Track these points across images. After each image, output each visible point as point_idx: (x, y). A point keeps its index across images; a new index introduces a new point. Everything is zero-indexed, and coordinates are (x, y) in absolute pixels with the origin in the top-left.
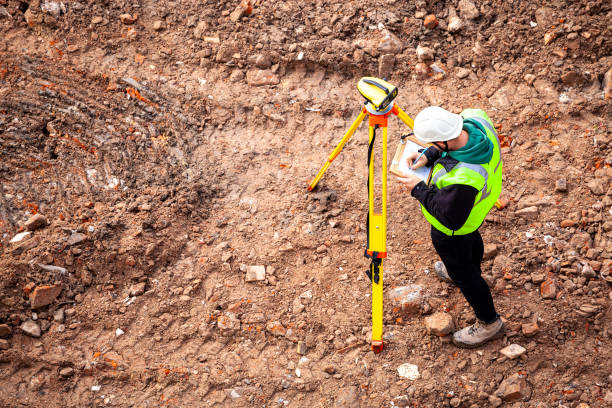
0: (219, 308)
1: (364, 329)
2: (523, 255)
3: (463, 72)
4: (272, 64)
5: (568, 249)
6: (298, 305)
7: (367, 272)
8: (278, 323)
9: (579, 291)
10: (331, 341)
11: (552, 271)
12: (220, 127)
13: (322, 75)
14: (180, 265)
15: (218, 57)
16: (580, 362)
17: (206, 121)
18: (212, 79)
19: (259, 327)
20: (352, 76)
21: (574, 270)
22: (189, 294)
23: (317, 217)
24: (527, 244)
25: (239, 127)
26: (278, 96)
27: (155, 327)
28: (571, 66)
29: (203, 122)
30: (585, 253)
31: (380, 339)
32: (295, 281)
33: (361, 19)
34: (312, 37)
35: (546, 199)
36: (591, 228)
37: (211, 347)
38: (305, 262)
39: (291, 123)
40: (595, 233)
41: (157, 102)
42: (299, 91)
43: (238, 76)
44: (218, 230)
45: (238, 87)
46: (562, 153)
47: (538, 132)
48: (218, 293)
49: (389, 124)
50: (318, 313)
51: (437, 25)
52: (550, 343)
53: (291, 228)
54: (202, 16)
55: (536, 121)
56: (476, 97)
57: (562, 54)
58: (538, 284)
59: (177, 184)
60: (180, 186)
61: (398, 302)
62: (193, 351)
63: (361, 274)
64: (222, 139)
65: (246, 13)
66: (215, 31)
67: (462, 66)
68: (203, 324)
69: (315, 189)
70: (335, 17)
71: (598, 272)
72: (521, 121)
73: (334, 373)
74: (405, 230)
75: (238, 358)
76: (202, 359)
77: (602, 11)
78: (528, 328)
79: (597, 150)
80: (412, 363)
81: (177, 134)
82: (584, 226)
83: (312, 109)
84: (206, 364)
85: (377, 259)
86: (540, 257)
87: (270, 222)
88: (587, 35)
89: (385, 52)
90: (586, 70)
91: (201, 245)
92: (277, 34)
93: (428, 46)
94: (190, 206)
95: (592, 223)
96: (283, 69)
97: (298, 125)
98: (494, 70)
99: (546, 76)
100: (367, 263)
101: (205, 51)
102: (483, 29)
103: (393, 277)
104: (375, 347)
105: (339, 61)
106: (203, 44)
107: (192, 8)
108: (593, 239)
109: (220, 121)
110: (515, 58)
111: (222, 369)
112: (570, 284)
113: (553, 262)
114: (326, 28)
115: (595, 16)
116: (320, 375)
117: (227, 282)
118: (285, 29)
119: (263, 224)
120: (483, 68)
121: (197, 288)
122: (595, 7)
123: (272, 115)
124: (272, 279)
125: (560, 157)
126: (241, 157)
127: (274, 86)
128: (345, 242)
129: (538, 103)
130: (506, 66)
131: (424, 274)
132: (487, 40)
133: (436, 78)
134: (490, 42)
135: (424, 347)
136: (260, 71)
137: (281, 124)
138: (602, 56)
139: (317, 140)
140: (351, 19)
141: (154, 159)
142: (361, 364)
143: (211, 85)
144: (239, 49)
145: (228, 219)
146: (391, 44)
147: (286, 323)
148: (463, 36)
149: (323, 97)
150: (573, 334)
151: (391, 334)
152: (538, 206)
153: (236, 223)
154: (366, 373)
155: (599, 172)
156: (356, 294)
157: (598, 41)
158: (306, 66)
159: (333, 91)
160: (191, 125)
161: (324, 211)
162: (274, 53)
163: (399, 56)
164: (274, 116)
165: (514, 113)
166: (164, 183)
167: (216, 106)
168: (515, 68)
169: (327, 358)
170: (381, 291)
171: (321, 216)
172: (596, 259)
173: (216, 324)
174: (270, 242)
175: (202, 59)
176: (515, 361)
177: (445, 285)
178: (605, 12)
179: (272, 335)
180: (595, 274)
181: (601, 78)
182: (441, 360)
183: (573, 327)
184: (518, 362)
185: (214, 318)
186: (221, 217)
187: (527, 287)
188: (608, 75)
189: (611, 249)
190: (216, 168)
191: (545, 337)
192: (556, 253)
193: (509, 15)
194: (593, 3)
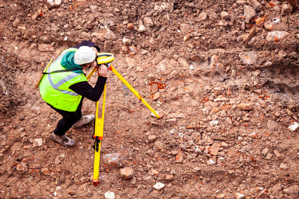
0: (18, 160)
1: (90, 174)
2: (168, 142)
3: (144, 52)
4: (52, 42)
5: (190, 139)
6: (57, 161)
7: (93, 146)
8: (47, 169)
9: (194, 160)
10: (73, 179)
11: (181, 150)
12: (24, 71)
15: (25, 36)
16: (192, 194)
17: (17, 67)
18: (21, 47)
21: (192, 150)
22: (3, 153)
24: (171, 136)
25: (33, 72)
28: (196, 52)
29: (15, 68)
30: (198, 142)
31: (97, 179)
33: (97, 23)
34: (72, 30)
35: (181, 115)
36: (201, 131)
37: (12, 180)
40: (203, 132)
43: (34, 47)
44: (20, 121)
45: (34, 52)
46: (189, 93)
47: (179, 83)
48: (18, 153)
50: (67, 164)
51: (133, 28)
52: (178, 184)
53: (56, 122)
54: (17, 16)
55: (178, 77)
56: (150, 65)
57: (192, 46)
58: (175, 155)
61: (107, 161)
62: (3, 181)
63: (90, 147)
64: (24, 77)
65: (40, 16)
66: (24, 24)
67: (144, 49)
68: (9, 168)
70: (84, 21)
71: (203, 151)
72: (171, 77)
73: (73, 195)
74: (113, 127)
75: (25, 185)
76: (7, 186)
77: (211, 27)
78: (168, 177)
79: (206, 93)
80: (112, 191)
82: (198, 129)
84: (9, 188)
86: (176, 143)
87: (46, 119)
88: (204, 38)
89: (107, 40)
90: (203, 54)
91: (10, 129)
92: (54, 27)
93: (128, 38)
94: (6, 109)
95: (201, 128)
96: (57, 45)
98: (160, 52)
99: (183, 57)
100: (93, 141)
101: (19, 33)
102: (155, 32)
103: (105, 149)
104: (94, 183)
106: (17, 30)
107: (12, 12)
108: (202, 135)
109: (24, 68)
110: (170, 47)
111: (17, 191)
112: (189, 157)
113: (183, 146)
114: (79, 26)
115: (208, 30)
116: (66, 195)
118: (59, 25)
119: (43, 120)
120: (154, 51)
121: (7, 150)
122: (208, 25)
124: (45, 147)
125: (188, 95)
127: (52, 53)
129: (180, 69)
130: (165, 50)
131: (121, 148)
132: (157, 37)
133: (131, 54)
134: (158, 38)
135: (118, 184)
136: (45, 45)
138: (210, 48)
140: (91, 22)
142: (87, 191)
143: (20, 50)
144: (35, 34)
145: (25, 116)
146: (110, 36)
147: (51, 169)
148: (145, 35)
150: (189, 181)
151: (103, 177)
152: (177, 118)
153: (29, 119)
154: (89, 195)
155: (207, 103)
156: (87, 156)
157: (209, 41)
158: (68, 44)
160: (9, 69)
162: (53, 36)
163: (114, 42)
167: (22, 61)
168: (170, 51)
169: (70, 187)
170: (99, 156)
172: (202, 145)
173: (16, 168)
174: (46, 128)
175: (16, 37)
176: (161, 192)
177: (131, 154)
178: (213, 28)
179: (44, 175)
180: (201, 153)
181: (209, 59)
182: (126, 190)
183: (190, 177)
184: (163, 193)
185: (15, 165)
186: (21, 115)
187: (169, 156)
188: (213, 58)
189: (210, 141)
190: (20, 91)
191: (176, 181)
192: (184, 141)
193: (168, 26)
194: (207, 23)
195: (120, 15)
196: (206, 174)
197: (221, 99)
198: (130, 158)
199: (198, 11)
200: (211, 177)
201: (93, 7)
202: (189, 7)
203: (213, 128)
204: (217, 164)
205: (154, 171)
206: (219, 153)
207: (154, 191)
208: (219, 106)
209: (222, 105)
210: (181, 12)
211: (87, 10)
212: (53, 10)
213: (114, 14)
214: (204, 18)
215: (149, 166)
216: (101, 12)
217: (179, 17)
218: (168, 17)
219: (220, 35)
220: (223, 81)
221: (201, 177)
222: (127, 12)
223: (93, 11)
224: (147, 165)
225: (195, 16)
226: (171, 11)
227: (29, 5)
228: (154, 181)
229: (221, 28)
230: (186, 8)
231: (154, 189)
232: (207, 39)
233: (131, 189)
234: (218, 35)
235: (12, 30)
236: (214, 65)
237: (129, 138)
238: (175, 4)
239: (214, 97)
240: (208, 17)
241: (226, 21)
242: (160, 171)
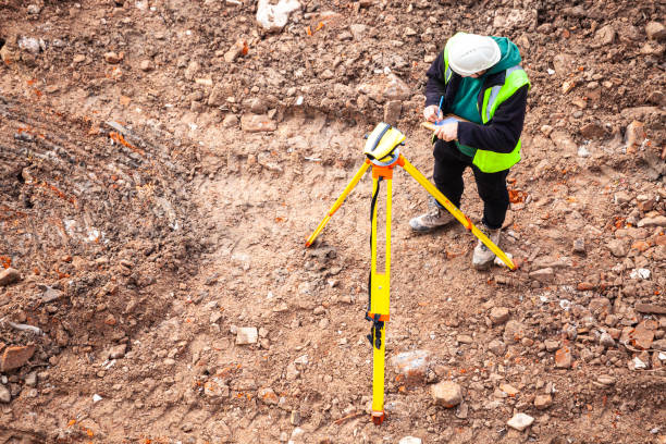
0: (206, 373)
1: (364, 398)
2: (537, 321)
4: (269, 109)
5: (585, 314)
6: (292, 371)
7: (368, 337)
8: (270, 390)
9: (597, 360)
10: (328, 411)
11: (568, 338)
12: (211, 176)
13: (323, 122)
14: (165, 325)
15: (211, 100)
16: (597, 438)
17: (196, 169)
18: (203, 123)
19: (250, 395)
20: (356, 124)
21: (592, 338)
22: (174, 358)
23: (315, 276)
24: (542, 309)
25: (231, 177)
26: (274, 144)
27: (135, 392)
28: (591, 118)
29: (193, 170)
30: (604, 319)
31: (381, 409)
32: (290, 344)
33: (366, 62)
34: (313, 80)
35: (563, 260)
36: (610, 294)
37: (197, 416)
38: (300, 325)
39: (288, 174)
40: (615, 298)
41: (143, 148)
42: (298, 139)
43: (232, 122)
44: (207, 287)
45: (231, 134)
46: (580, 210)
47: (555, 188)
48: (205, 357)
49: (394, 176)
50: (314, 380)
52: (563, 416)
53: (287, 287)
54: (193, 56)
55: (553, 176)
57: (581, 104)
58: (554, 351)
59: (163, 237)
60: (166, 239)
61: (401, 370)
62: (177, 420)
63: (362, 338)
64: (212, 189)
65: (242, 54)
66: (207, 72)
68: (189, 390)
69: (313, 245)
70: (338, 59)
71: (617, 340)
72: (537, 175)
74: (410, 292)
75: (225, 427)
76: (186, 429)
77: (624, 59)
78: (541, 401)
79: (617, 208)
80: (414, 436)
81: (164, 183)
82: (602, 290)
83: (311, 158)
84: (191, 434)
85: (379, 323)
86: (555, 323)
87: (264, 280)
88: (608, 84)
89: (391, 98)
90: (607, 121)
91: (188, 304)
92: (274, 77)
94: (177, 261)
95: (611, 287)
96: (281, 116)
97: (297, 175)
99: (564, 128)
100: (368, 326)
101: (197, 94)
103: (396, 343)
104: (375, 418)
105: (341, 108)
106: (195, 86)
107: (183, 47)
108: (613, 304)
109: (212, 169)
110: (531, 107)
111: (208, 440)
112: (586, 353)
113: (569, 329)
115: (617, 65)
117: (216, 345)
118: (284, 72)
119: (256, 282)
121: (183, 352)
122: (617, 54)
123: (268, 164)
124: (265, 342)
125: (578, 215)
126: (233, 209)
127: (270, 133)
128: (344, 303)
129: (555, 156)
131: (430, 339)
135: (429, 419)
136: (256, 117)
137: (277, 174)
138: (624, 107)
139: (316, 191)
140: (355, 61)
141: (138, 210)
142: (360, 437)
143: (202, 130)
144: (234, 93)
145: (218, 276)
146: (398, 90)
147: (279, 390)
149: (324, 146)
150: (590, 407)
151: (393, 404)
152: (553, 267)
153: (227, 281)
155: (620, 232)
156: (356, 360)
157: (620, 92)
158: (305, 112)
159: (335, 139)
160: (179, 174)
161: (323, 269)
162: (271, 97)
163: (406, 103)
164: (270, 165)
165: (530, 166)
166: (149, 236)
167: (207, 153)
168: (531, 118)
169: (323, 429)
170: (384, 358)
171: (319, 275)
172: (615, 327)
173: (203, 390)
174: (263, 302)
175: (193, 102)
176: (526, 435)
177: (453, 351)
178: (628, 60)
179: (264, 403)
180: (614, 343)
181: (623, 131)
182: (447, 433)
183: (589, 400)
184: (529, 436)
185: (201, 384)
186: (209, 274)
187: (541, 354)
188: (631, 128)
189: (633, 316)
190: (205, 220)
191: (559, 410)
192: (572, 319)
193: (525, 61)
194: (615, 50)
195: (417, 43)
196: (626, 392)
197: (654, 221)
198: (452, 360)
199: (594, 24)
200: (640, 397)
201: (357, 29)
202: (573, 17)
203: (638, 286)
204: (651, 368)
205: (509, 389)
206: (655, 343)
207: (511, 434)
208: (649, 235)
209: (656, 234)
210: (555, 29)
211: (345, 34)
212: (271, 39)
213: (403, 40)
214: (609, 38)
215: (495, 377)
216: (375, 37)
217: (550, 41)
218: (526, 40)
219: (646, 75)
220: (658, 180)
221: (616, 399)
222: (433, 35)
223: (358, 37)
224: (492, 375)
225: (588, 36)
226: (531, 28)
227: (217, 31)
228: (509, 409)
229: (648, 59)
230: (565, 18)
231: (510, 427)
232: (616, 87)
233: (457, 429)
234: (642, 76)
235: (183, 88)
236: (635, 144)
237: (448, 315)
238: (540, 12)
239: (639, 218)
240: (617, 36)
241: (659, 42)
242: (521, 386)
